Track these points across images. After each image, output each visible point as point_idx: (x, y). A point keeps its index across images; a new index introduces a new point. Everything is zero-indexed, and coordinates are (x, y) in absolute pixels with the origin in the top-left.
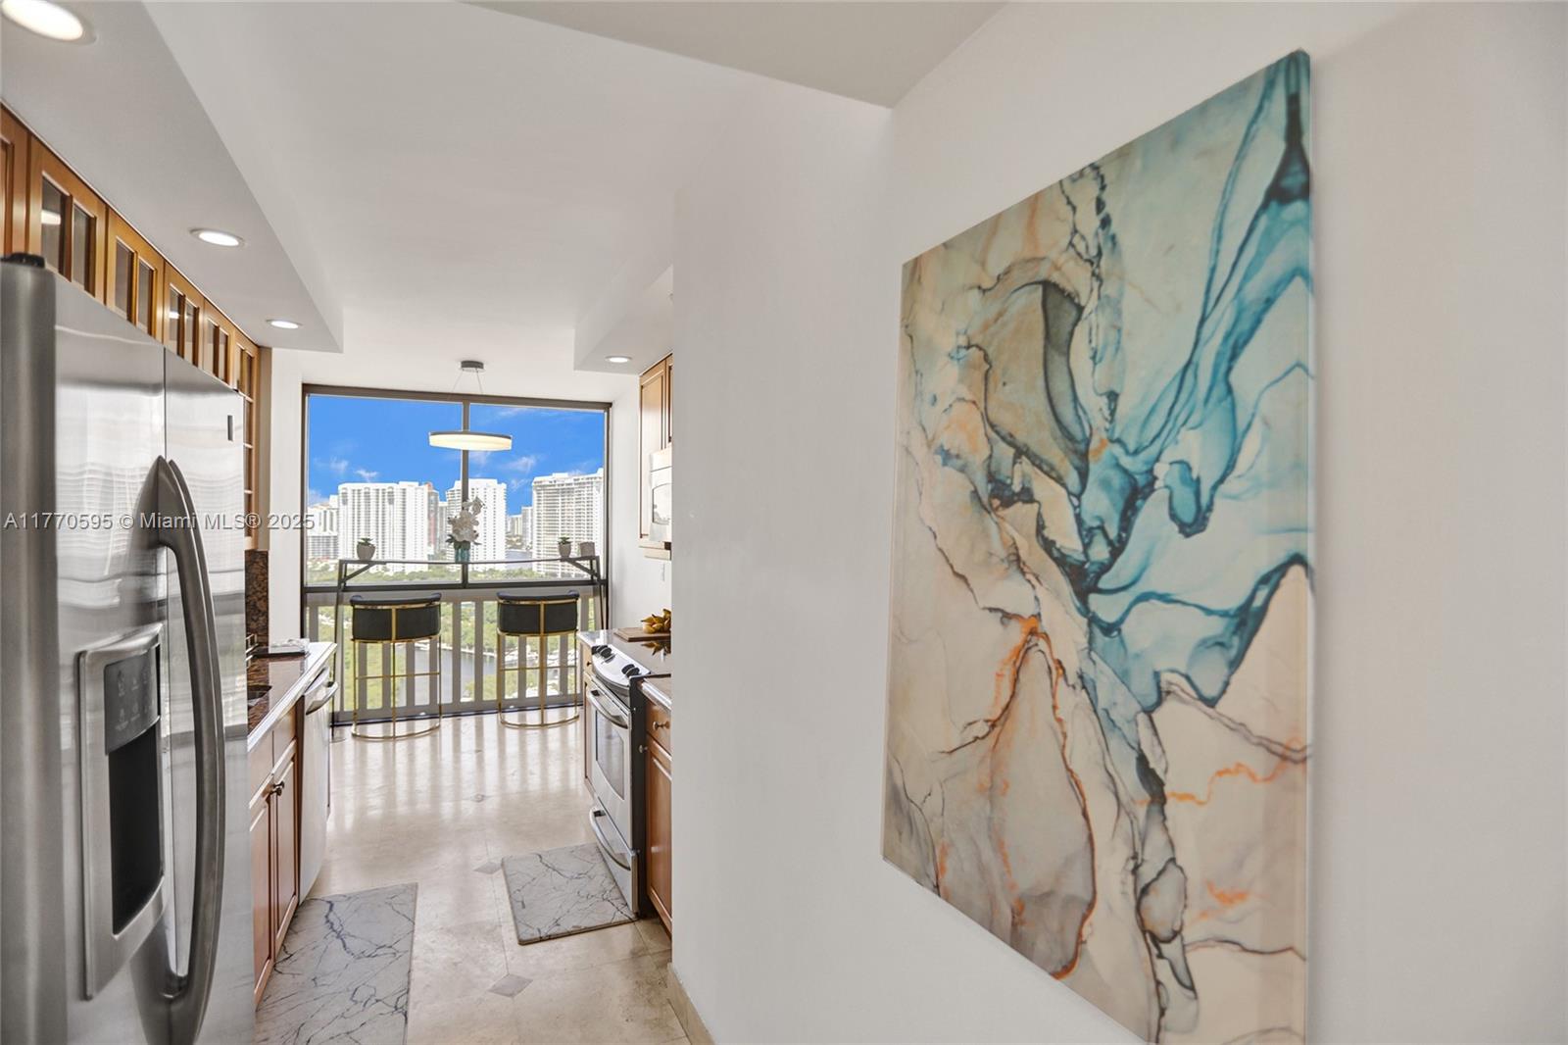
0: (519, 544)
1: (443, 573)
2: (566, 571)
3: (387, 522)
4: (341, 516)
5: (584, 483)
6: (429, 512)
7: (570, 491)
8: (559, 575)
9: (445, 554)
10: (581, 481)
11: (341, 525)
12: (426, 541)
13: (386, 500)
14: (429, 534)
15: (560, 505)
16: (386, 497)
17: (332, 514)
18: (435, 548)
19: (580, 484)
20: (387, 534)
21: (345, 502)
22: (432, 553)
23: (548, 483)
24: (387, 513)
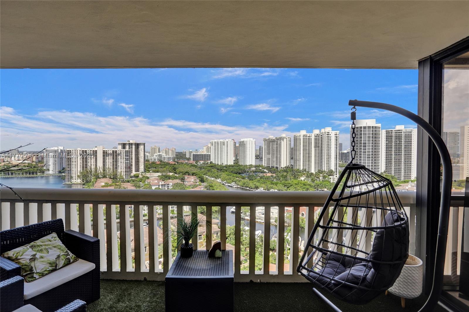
0: (258, 157)
1: (238, 165)
2: (273, 166)
3: (223, 151)
4: (211, 149)
5: (278, 139)
6: (234, 148)
7: (274, 141)
8: (271, 167)
9: (238, 160)
10: (278, 138)
11: (211, 151)
12: (233, 156)
13: (223, 145)
14: (234, 154)
15: (271, 145)
16: (223, 144)
17: (209, 149)
18: (235, 158)
19: (277, 139)
20: (223, 154)
21: (212, 145)
22: (234, 159)
23: (267, 139)
24: (223, 148)
